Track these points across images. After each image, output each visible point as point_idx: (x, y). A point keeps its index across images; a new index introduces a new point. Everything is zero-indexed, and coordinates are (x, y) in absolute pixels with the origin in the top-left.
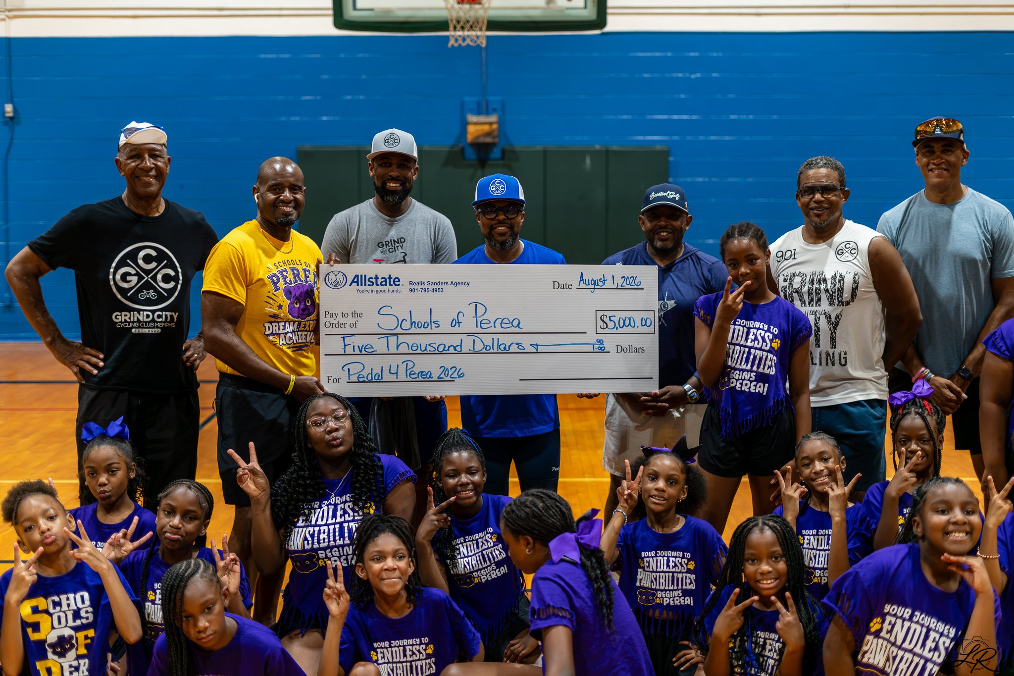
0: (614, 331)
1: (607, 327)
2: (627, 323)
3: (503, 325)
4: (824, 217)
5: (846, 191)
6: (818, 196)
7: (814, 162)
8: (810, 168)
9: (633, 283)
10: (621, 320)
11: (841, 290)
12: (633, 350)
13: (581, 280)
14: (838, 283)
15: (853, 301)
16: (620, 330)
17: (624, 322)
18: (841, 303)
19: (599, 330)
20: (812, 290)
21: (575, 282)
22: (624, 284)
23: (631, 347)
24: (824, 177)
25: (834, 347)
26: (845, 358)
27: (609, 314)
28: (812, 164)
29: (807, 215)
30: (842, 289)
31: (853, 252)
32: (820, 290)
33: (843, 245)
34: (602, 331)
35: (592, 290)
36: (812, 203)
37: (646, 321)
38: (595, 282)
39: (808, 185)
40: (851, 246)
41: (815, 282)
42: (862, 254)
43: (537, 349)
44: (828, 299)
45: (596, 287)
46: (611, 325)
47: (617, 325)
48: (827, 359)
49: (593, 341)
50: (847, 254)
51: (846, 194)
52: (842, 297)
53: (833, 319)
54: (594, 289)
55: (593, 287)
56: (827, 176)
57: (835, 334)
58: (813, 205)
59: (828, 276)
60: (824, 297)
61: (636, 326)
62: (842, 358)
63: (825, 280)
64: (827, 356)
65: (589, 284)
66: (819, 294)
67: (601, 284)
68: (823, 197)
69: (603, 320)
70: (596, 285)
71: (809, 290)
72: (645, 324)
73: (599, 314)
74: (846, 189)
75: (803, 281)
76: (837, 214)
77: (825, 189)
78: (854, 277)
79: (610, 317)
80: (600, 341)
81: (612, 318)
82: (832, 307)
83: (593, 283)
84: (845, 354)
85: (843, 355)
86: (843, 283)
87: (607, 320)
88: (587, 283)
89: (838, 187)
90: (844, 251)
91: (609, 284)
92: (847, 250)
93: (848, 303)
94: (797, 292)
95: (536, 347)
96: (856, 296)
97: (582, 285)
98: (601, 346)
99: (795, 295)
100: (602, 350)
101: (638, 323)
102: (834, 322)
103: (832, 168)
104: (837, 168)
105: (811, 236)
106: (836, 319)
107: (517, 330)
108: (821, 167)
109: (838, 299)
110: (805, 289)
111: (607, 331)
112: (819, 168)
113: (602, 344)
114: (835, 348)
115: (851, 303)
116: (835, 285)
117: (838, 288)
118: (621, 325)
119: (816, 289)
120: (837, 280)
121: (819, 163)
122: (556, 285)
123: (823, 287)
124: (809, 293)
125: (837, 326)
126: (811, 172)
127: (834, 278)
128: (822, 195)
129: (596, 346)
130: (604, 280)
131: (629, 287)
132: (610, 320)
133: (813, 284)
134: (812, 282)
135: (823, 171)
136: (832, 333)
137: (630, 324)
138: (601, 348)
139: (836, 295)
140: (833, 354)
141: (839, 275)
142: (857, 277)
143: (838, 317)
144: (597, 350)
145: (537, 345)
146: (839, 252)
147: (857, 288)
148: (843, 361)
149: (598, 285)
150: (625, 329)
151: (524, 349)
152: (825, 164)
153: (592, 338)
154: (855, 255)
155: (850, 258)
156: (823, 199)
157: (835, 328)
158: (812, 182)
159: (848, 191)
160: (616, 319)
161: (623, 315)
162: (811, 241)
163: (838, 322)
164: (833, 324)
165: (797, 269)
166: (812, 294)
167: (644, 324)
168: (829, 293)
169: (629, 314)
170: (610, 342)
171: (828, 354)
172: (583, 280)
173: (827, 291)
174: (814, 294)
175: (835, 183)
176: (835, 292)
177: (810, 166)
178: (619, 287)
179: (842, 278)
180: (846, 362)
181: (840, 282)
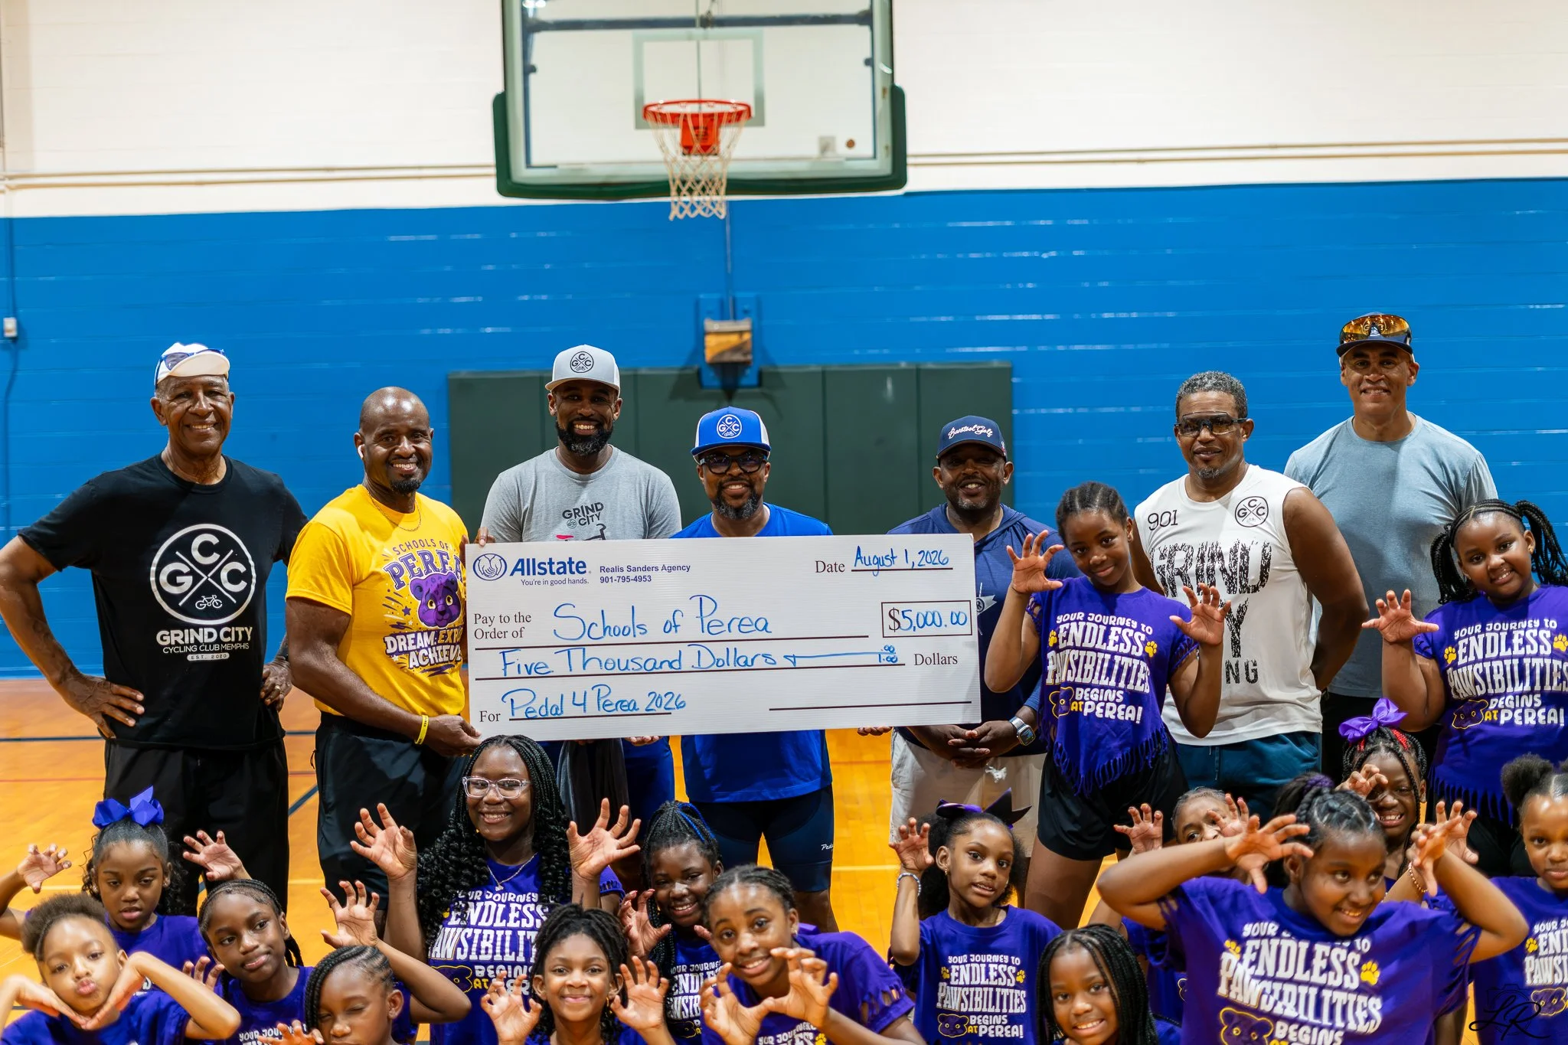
0: (911, 632)
1: (899, 627)
2: (929, 621)
3: (742, 627)
4: (1215, 463)
5: (1249, 423)
6: (1205, 434)
7: (1198, 382)
8: (1193, 391)
9: (937, 561)
10: (920, 616)
11: (1245, 569)
12: (940, 660)
13: (857, 558)
14: (1239, 560)
15: (1263, 586)
16: (919, 632)
17: (925, 619)
18: (1245, 589)
19: (888, 633)
20: (1202, 571)
21: (850, 561)
22: (923, 563)
23: (936, 656)
24: (1213, 404)
25: (1237, 654)
26: (1255, 671)
27: (901, 607)
28: (1195, 385)
29: (1191, 460)
30: (1247, 568)
31: (1260, 512)
32: (1213, 570)
33: (1246, 503)
34: (892, 633)
35: (876, 573)
36: (1197, 443)
37: (958, 617)
38: (878, 560)
39: (1191, 416)
40: (1257, 503)
41: (1206, 559)
42: (1274, 515)
43: (794, 663)
44: (1226, 583)
45: (881, 568)
46: (905, 623)
47: (915, 624)
48: (1228, 673)
49: (880, 648)
50: (1252, 516)
51: (1249, 428)
52: (1247, 580)
53: (1234, 613)
54: (878, 570)
55: (875, 567)
56: (1218, 403)
57: (1239, 635)
58: (1198, 446)
59: (1226, 550)
60: (1220, 579)
61: (943, 624)
62: (1250, 671)
63: (1221, 555)
64: (1227, 668)
65: (870, 564)
66: (1213, 576)
67: (887, 562)
68: (1212, 434)
69: (894, 617)
70: (881, 565)
71: (1197, 571)
72: (958, 622)
73: (887, 608)
74: (1248, 420)
75: (1188, 557)
76: (1235, 458)
77: (1216, 422)
78: (1264, 550)
79: (903, 612)
80: (889, 648)
81: (906, 614)
82: (1232, 595)
83: (876, 561)
84: (1255, 665)
85: (1251, 667)
86: (1248, 560)
87: (899, 617)
88: (867, 563)
89: (1236, 418)
90: (1247, 511)
91: (900, 562)
92: (1252, 509)
93: (1256, 589)
94: (1180, 573)
95: (792, 659)
96: (1267, 577)
97: (860, 566)
98: (892, 656)
99: (1178, 579)
100: (893, 662)
101: (946, 620)
102: (1235, 617)
103: (1226, 390)
104: (1233, 390)
105: (1198, 490)
106: (1238, 612)
107: (764, 635)
108: (1210, 389)
109: (1241, 582)
110: (1192, 570)
111: (899, 632)
112: (1205, 390)
113: (892, 652)
114: (1239, 655)
115: (1261, 589)
116: (1236, 562)
117: (1241, 567)
118: (921, 623)
119: (1208, 570)
120: (1239, 555)
121: (1206, 383)
122: (821, 567)
123: (1218, 565)
124: (1199, 576)
125: (1241, 623)
126: (1195, 397)
127: (1234, 551)
128: (1211, 431)
129: (884, 657)
130: (893, 558)
131: (931, 566)
132: (904, 617)
133: (1203, 561)
134: (1202, 558)
135: (1213, 395)
136: (1233, 634)
137: (933, 622)
138: (892, 659)
139: (1238, 577)
140: (1237, 665)
141: (1240, 547)
142: (1267, 549)
143: (1242, 610)
144: (886, 662)
145: (794, 656)
146: (1240, 514)
147: (1268, 565)
148: (1252, 676)
149: (884, 564)
150: (927, 630)
151: (775, 663)
152: (1215, 384)
153: (877, 643)
154: (1264, 517)
155: (1257, 521)
156: (1213, 438)
157: (1238, 626)
158: (1195, 413)
159: (1251, 423)
160: (912, 615)
161: (923, 609)
162: (1198, 496)
163: (1242, 618)
164: (1234, 620)
165: (1179, 540)
166: (1202, 576)
167: (955, 620)
168: (1228, 575)
169: (932, 607)
170: (905, 649)
171: (1229, 666)
172: (860, 558)
173: (1224, 571)
174: (1206, 576)
175: (1229, 413)
176: (1235, 573)
177: (1192, 387)
178: (916, 567)
179: (1246, 552)
180: (1256, 676)
181: (1242, 557)
